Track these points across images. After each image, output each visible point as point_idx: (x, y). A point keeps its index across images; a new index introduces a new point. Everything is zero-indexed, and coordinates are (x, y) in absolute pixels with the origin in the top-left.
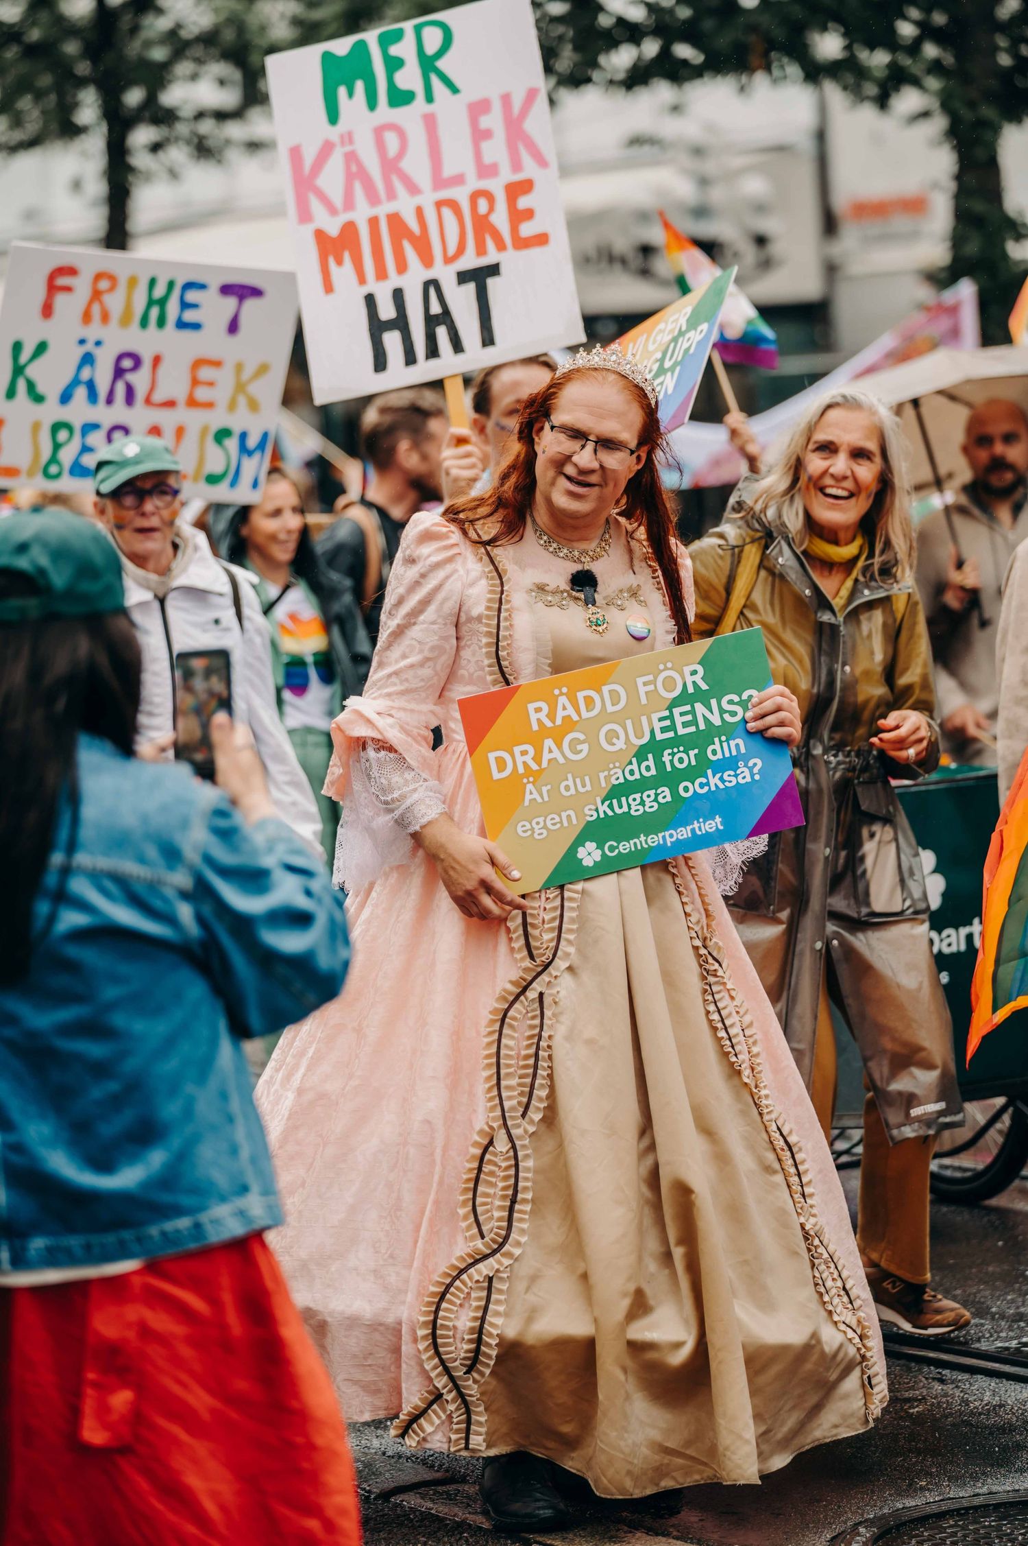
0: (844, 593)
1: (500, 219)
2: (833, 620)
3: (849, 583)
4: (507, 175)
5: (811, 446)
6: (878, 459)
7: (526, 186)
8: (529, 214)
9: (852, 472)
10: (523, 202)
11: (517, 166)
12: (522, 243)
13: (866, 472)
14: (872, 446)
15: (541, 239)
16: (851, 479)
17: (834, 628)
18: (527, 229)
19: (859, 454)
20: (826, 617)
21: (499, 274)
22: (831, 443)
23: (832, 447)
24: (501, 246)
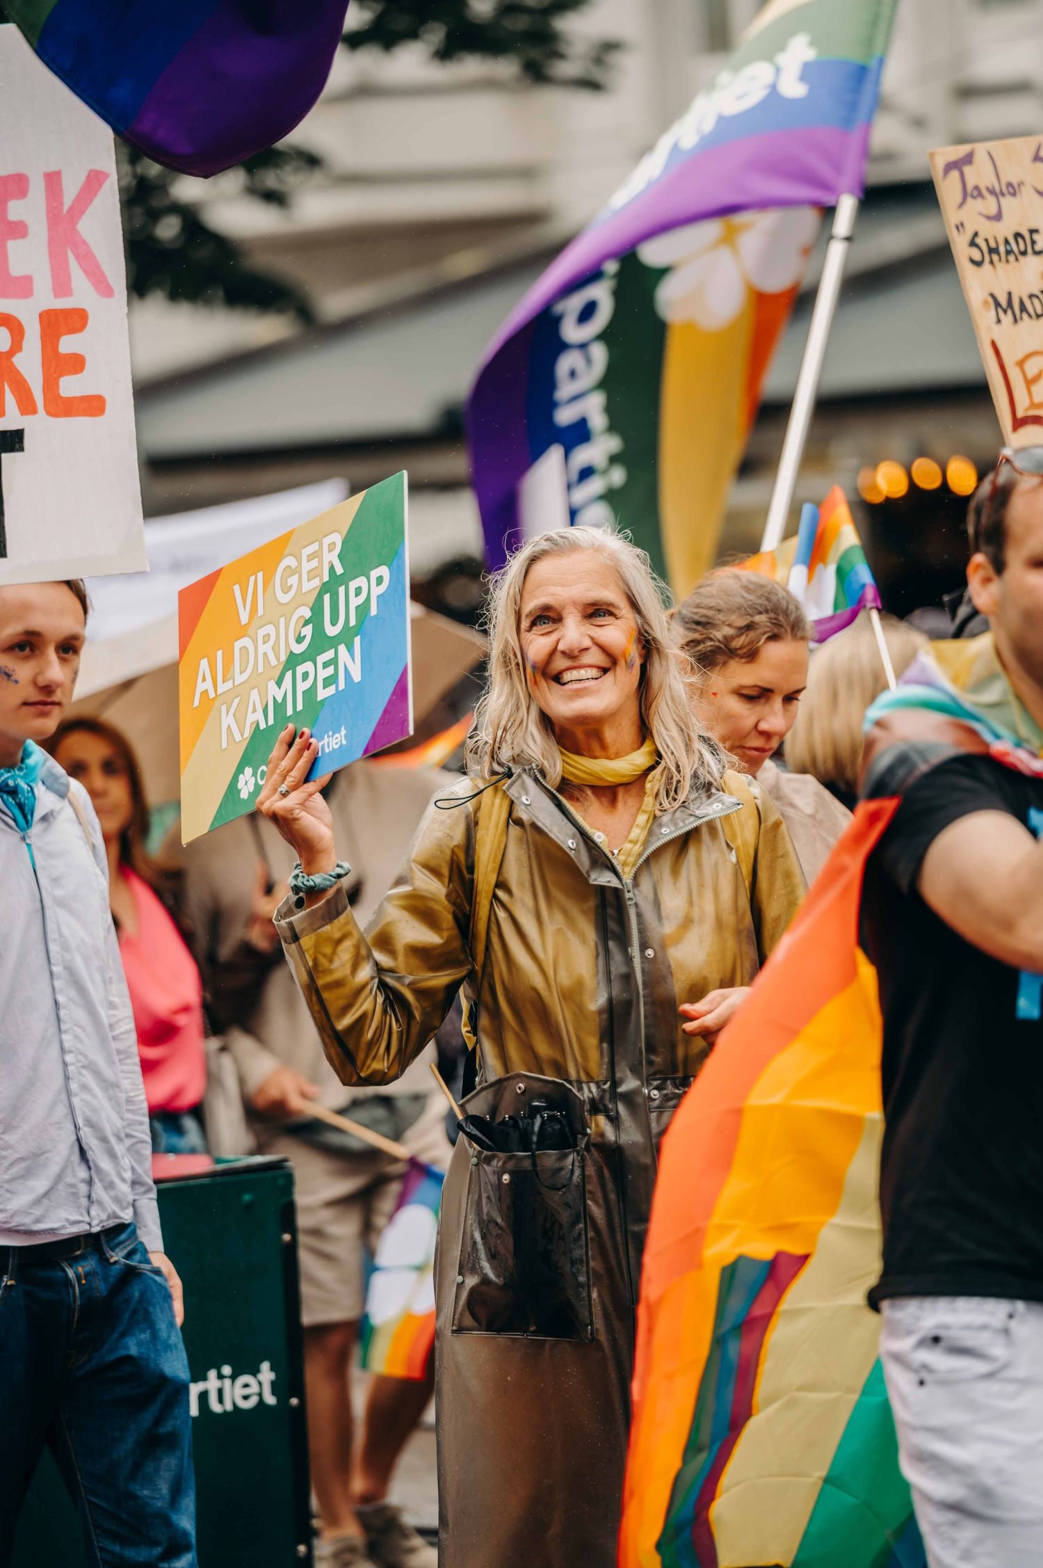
0: (637, 833)
1: (29, 363)
2: (615, 883)
3: (642, 819)
4: (44, 298)
5: (525, 624)
6: (625, 610)
7: (75, 320)
8: (76, 364)
9: (592, 639)
10: (68, 344)
11: (62, 286)
12: (62, 407)
13: (617, 634)
14: (610, 594)
15: (93, 406)
16: (594, 650)
17: (617, 893)
18: (70, 386)
19: (596, 611)
20: (603, 878)
21: (22, 449)
22: (547, 607)
23: (552, 614)
24: (27, 406)
